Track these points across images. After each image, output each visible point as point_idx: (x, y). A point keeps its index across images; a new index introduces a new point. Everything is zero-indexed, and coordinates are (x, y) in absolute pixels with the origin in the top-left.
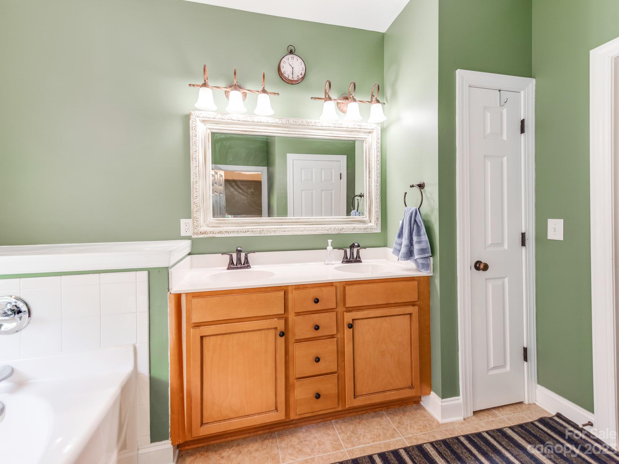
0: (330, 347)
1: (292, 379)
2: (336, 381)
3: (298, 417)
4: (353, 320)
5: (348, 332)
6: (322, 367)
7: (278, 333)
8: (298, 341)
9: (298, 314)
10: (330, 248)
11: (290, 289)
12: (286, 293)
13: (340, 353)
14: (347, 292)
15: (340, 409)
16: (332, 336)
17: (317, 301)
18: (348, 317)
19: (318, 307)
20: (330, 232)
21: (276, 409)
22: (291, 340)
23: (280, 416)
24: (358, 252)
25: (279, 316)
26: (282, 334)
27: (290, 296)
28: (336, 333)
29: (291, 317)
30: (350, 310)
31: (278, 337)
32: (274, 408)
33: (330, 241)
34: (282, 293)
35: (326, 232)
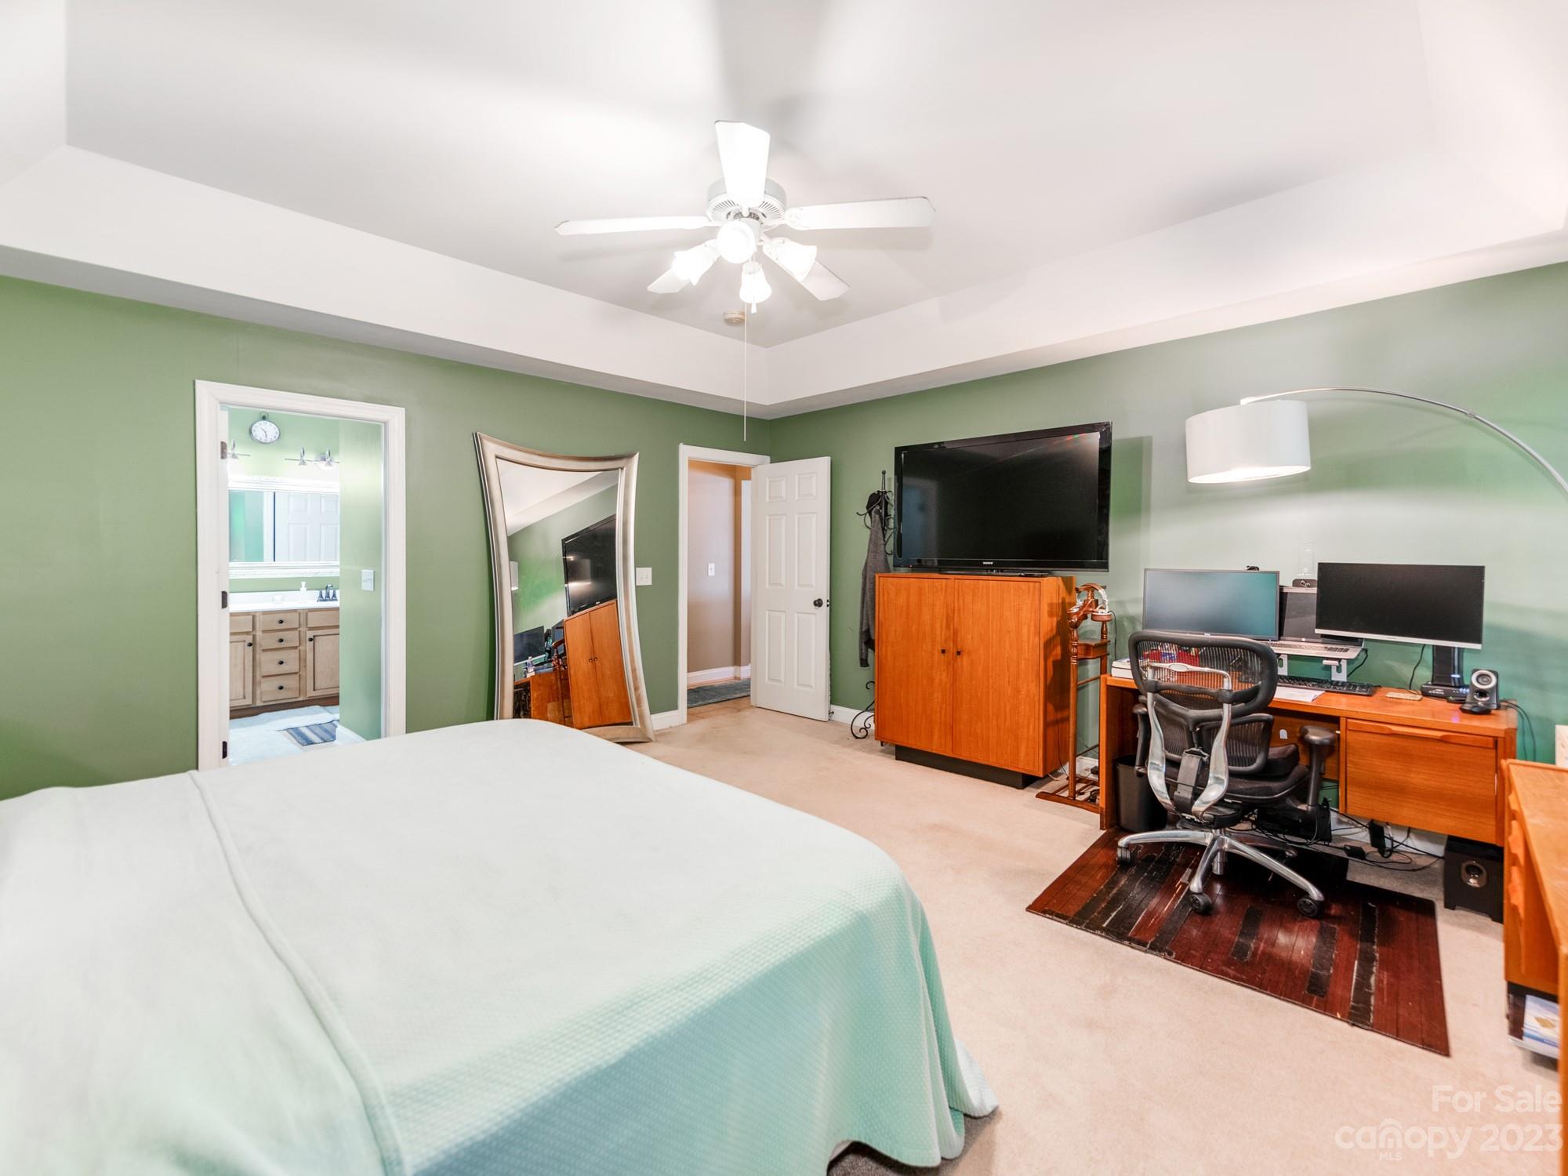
0: (294, 654)
1: (258, 677)
2: (298, 678)
3: (262, 704)
4: (314, 636)
5: (310, 644)
6: (284, 669)
7: (246, 644)
8: (264, 650)
9: (264, 632)
10: (303, 589)
11: (257, 614)
12: (254, 617)
13: (302, 660)
14: (309, 617)
15: (301, 699)
16: (296, 648)
17: (281, 622)
18: (310, 634)
19: (282, 626)
20: (305, 576)
21: (244, 698)
22: (258, 650)
23: (248, 701)
24: (334, 591)
25: (247, 633)
26: (250, 645)
27: (257, 618)
28: (298, 645)
29: (259, 634)
30: (311, 629)
31: (247, 647)
32: (242, 697)
33: (303, 583)
34: (251, 617)
35: (302, 576)
